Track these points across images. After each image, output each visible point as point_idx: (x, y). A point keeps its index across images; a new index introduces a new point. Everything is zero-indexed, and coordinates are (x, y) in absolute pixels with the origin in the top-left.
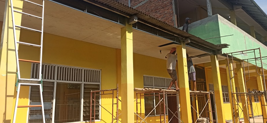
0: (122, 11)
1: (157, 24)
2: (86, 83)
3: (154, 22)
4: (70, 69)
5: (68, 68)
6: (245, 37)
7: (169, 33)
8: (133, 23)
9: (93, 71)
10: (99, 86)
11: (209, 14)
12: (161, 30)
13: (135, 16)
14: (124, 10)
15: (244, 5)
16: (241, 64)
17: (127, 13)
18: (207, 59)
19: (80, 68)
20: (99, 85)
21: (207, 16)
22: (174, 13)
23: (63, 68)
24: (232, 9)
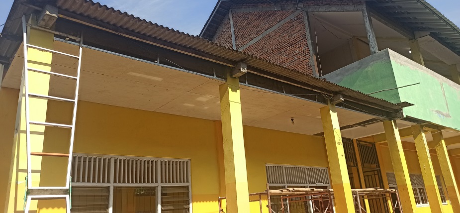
0: (220, 57)
1: (281, 74)
2: (164, 185)
3: (276, 70)
4: (137, 161)
5: (133, 161)
6: (442, 85)
7: (304, 87)
8: (240, 74)
9: (176, 162)
10: (188, 189)
11: (372, 50)
12: (289, 83)
13: (242, 64)
14: (223, 55)
15: (434, 29)
16: (441, 133)
17: (227, 59)
18: (377, 129)
19: (153, 159)
20: (187, 187)
21: (369, 53)
22: (312, 53)
23: (124, 161)
24: (413, 38)
